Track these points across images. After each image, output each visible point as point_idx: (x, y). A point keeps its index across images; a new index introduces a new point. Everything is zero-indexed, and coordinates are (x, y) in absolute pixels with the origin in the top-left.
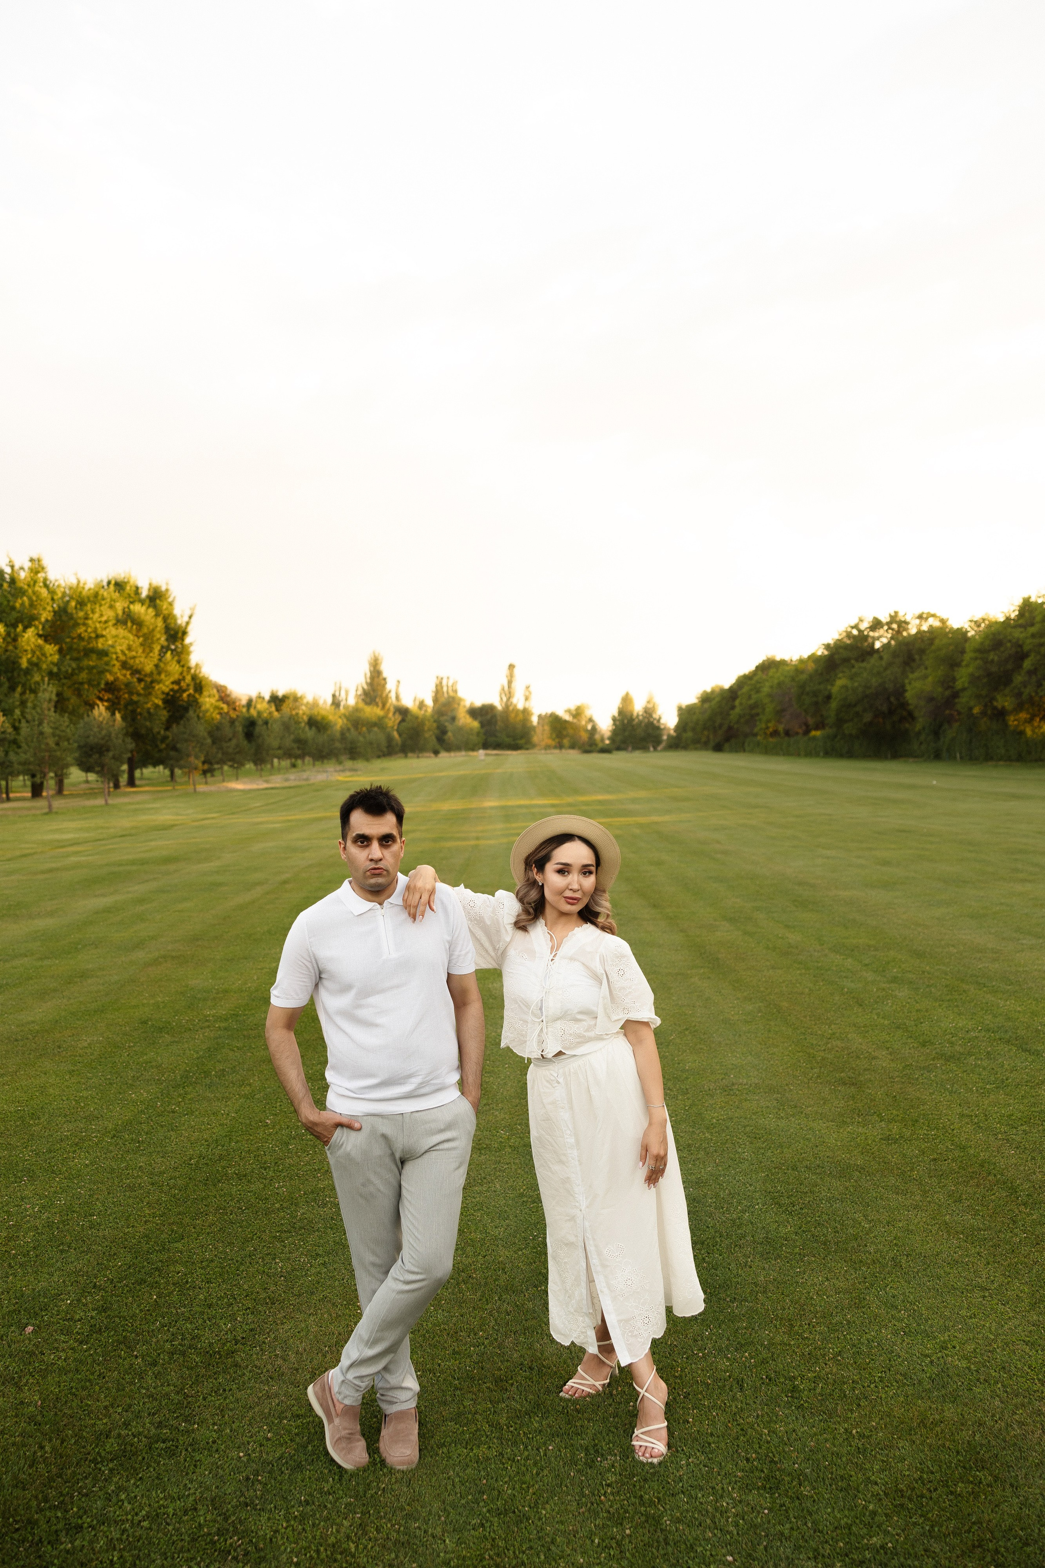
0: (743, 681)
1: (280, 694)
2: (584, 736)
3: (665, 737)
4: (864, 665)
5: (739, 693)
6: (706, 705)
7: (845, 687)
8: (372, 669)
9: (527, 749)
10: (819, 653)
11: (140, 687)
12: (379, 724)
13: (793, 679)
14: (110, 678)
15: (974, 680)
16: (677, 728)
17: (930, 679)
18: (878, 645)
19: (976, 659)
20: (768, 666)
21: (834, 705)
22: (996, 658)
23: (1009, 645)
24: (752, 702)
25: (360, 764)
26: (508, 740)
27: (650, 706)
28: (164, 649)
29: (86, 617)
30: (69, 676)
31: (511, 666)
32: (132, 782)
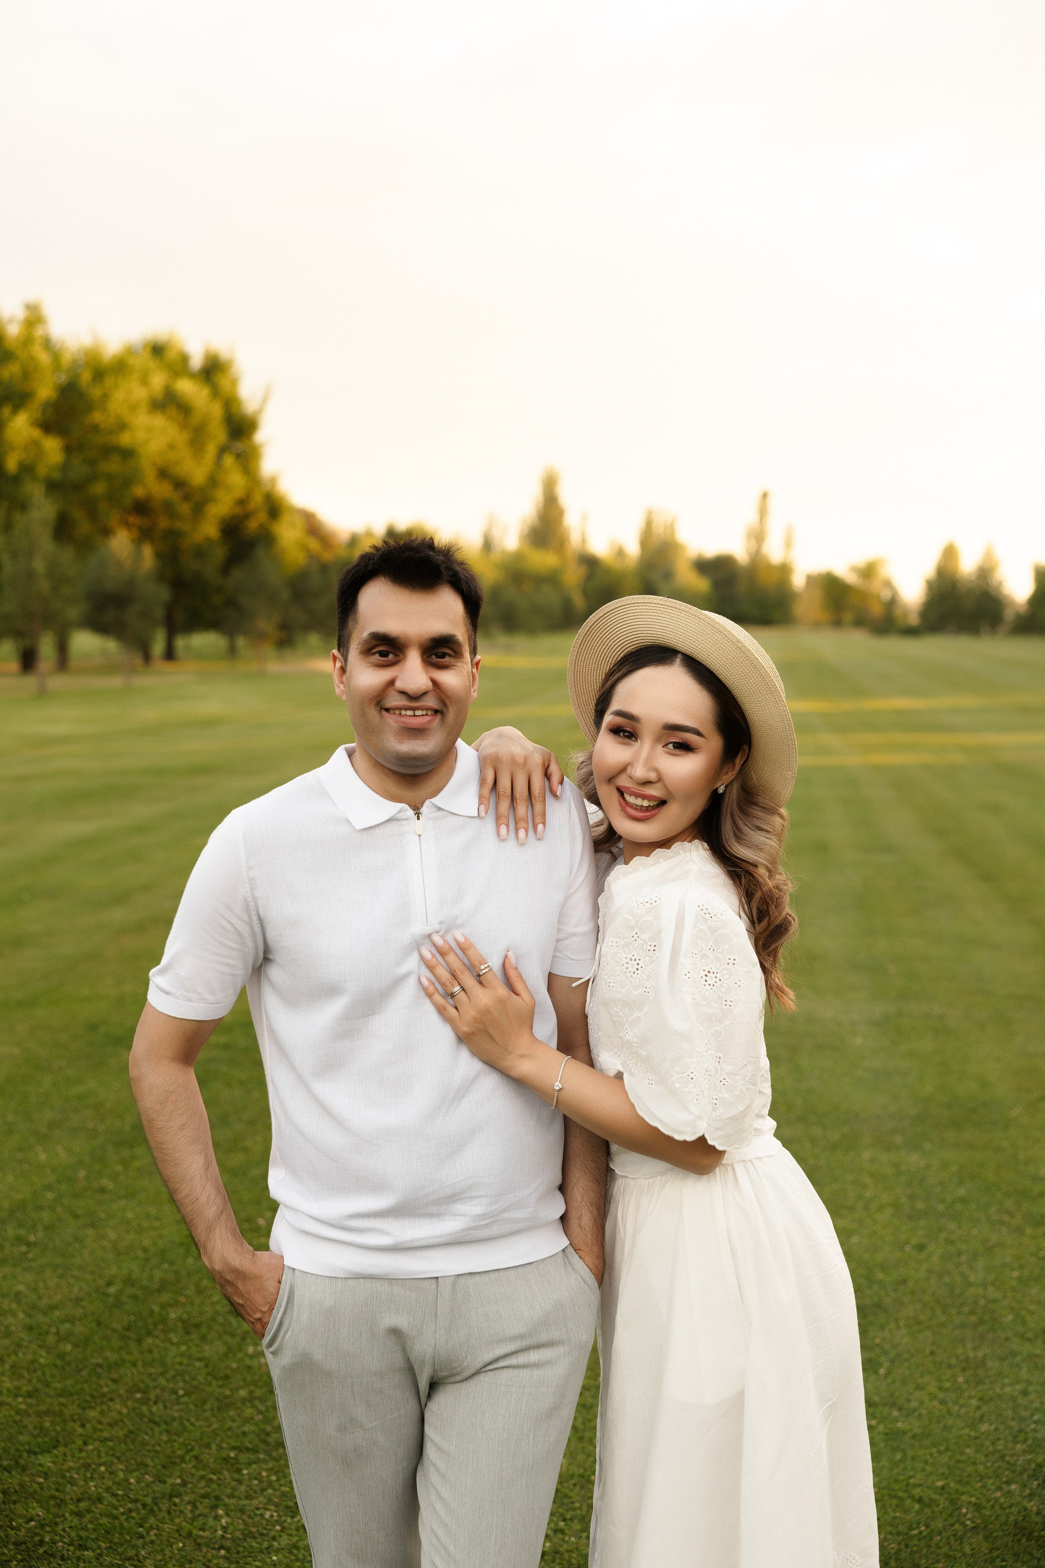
2: (877, 610)
3: (1010, 616)
8: (545, 493)
9: (784, 628)
11: (185, 509)
12: (552, 579)
14: (139, 492)
16: (1031, 602)
25: (520, 641)
26: (754, 613)
27: (987, 563)
28: (222, 451)
29: (106, 396)
30: (79, 487)
31: (765, 496)
32: (170, 655)
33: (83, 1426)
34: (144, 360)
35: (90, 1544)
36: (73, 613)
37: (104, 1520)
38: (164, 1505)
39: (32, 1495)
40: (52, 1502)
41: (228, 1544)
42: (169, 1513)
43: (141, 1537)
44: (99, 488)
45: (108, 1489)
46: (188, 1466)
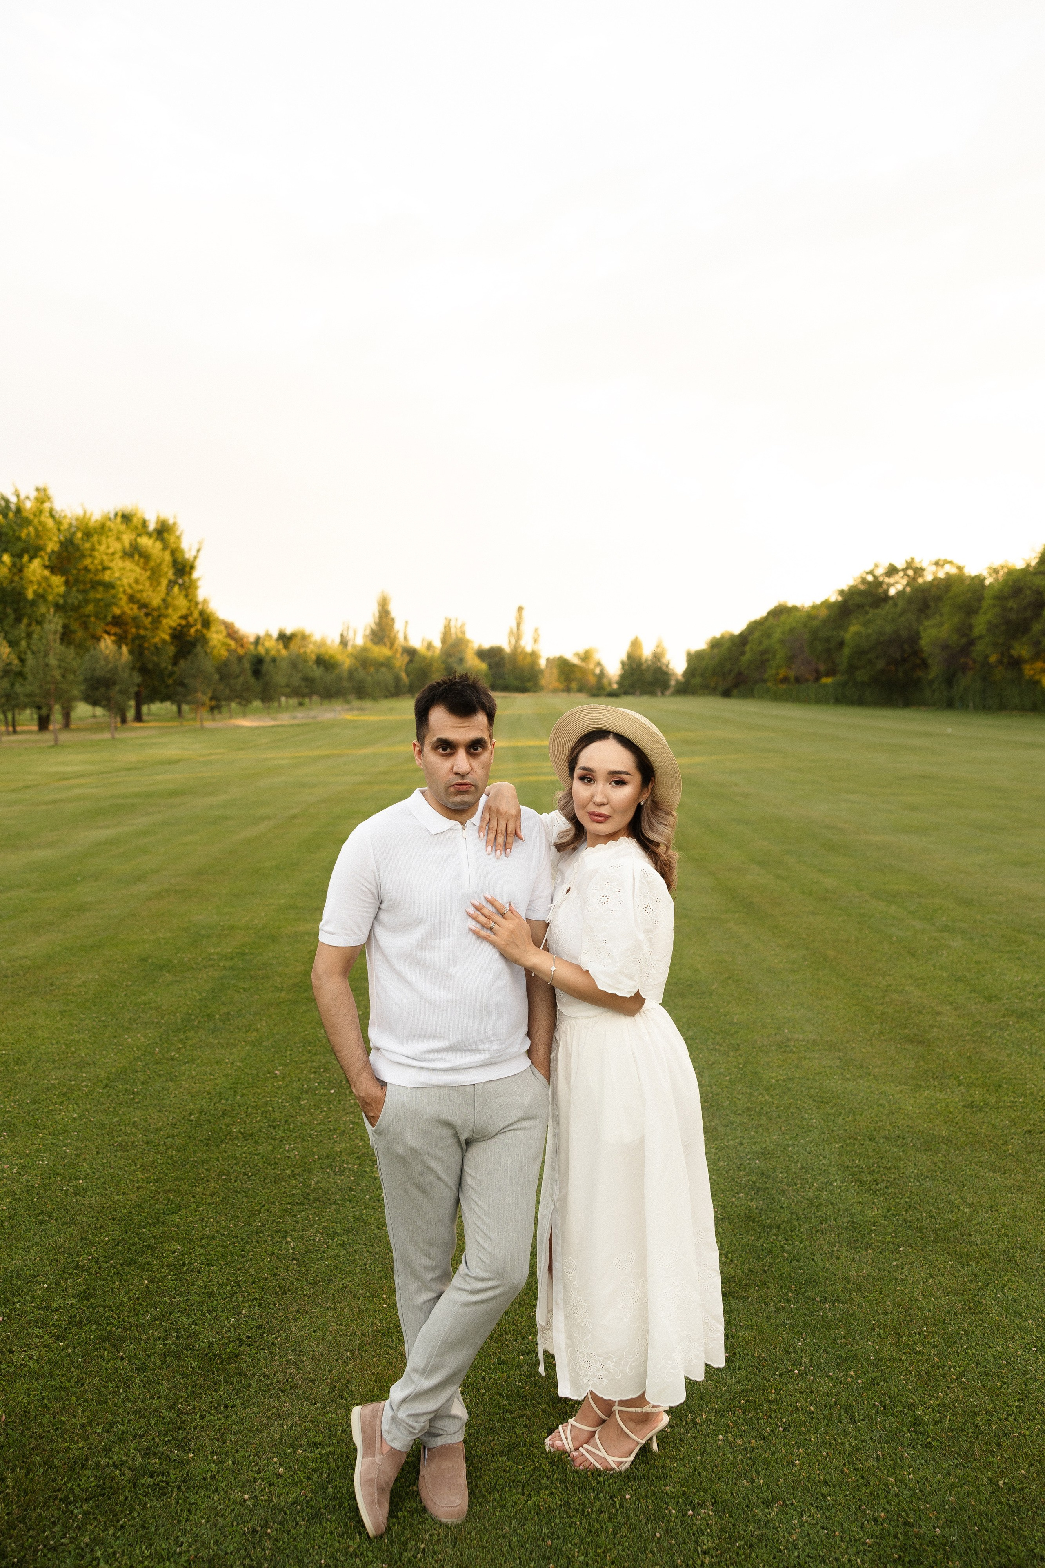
0: (754, 627)
1: (288, 631)
2: (592, 680)
3: (673, 683)
4: (878, 611)
5: (750, 638)
6: (716, 651)
7: (858, 634)
8: (381, 608)
9: (535, 691)
10: (833, 599)
11: (147, 621)
12: (387, 664)
13: (805, 625)
14: (117, 611)
15: (992, 627)
16: (685, 674)
17: (946, 626)
18: (892, 592)
19: (994, 606)
20: (779, 612)
21: (846, 651)
22: (1015, 606)
23: (1029, 592)
24: (762, 647)
25: (368, 704)
26: (516, 683)
27: (659, 650)
28: (171, 583)
29: (93, 549)
30: (76, 608)
31: (520, 609)
32: (139, 718)
34: (117, 525)
35: (214, 1263)
36: (76, 692)
37: (219, 1249)
38: (254, 1238)
39: (172, 1238)
40: (185, 1241)
41: (298, 1257)
42: (258, 1242)
43: (244, 1257)
44: (90, 609)
45: (217, 1232)
46: (263, 1215)
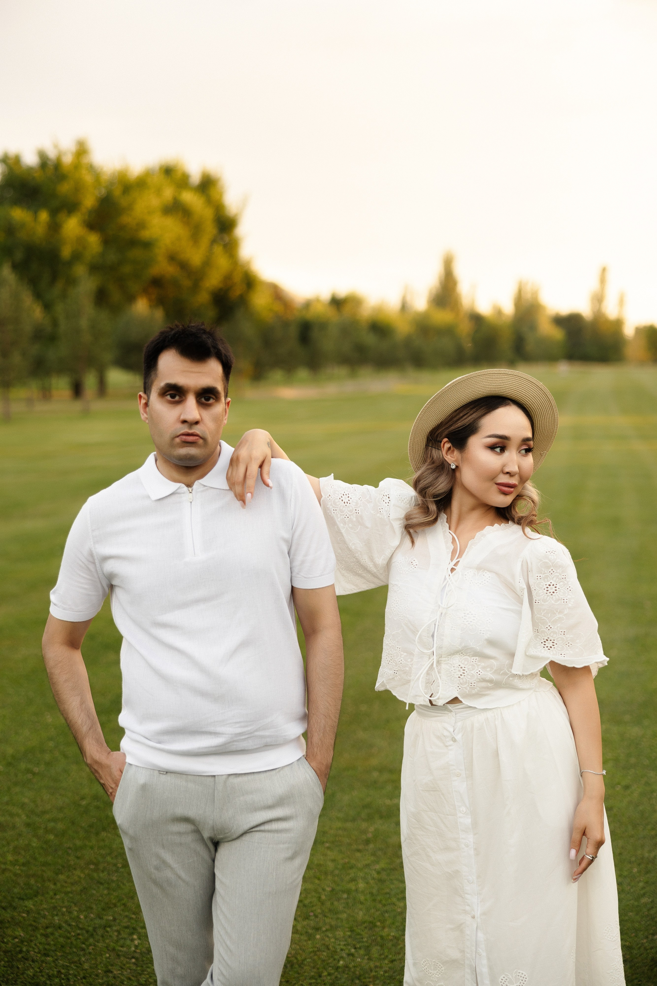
33: (55, 884)
35: (52, 953)
37: (61, 940)
38: (100, 932)
39: (18, 924)
40: (30, 928)
42: (103, 936)
43: (83, 950)
45: (66, 922)
46: (118, 909)
